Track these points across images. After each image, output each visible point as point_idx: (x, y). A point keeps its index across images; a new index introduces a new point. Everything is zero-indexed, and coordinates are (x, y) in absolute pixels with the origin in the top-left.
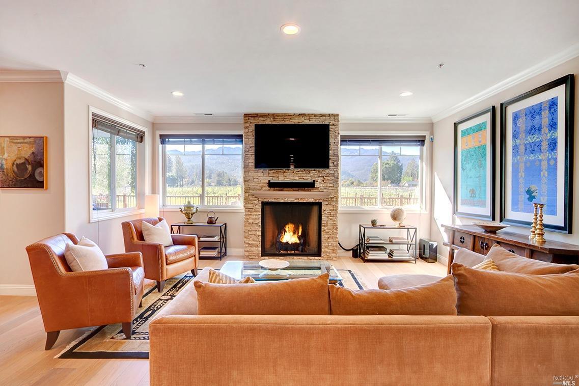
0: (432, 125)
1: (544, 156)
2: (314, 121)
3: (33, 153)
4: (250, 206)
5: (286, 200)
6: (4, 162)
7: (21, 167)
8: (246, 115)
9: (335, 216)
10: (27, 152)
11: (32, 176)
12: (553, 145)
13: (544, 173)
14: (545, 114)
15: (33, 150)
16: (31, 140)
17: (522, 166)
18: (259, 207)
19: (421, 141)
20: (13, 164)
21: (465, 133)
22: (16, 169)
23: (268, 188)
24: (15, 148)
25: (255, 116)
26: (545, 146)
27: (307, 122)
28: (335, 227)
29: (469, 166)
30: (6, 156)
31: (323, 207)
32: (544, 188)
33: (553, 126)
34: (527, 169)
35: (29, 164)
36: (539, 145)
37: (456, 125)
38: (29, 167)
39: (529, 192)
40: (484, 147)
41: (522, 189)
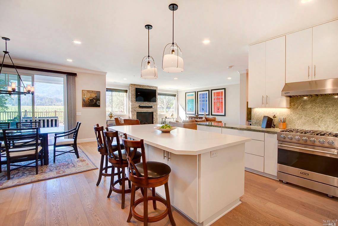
0: (178, 91)
1: (205, 103)
2: (151, 88)
3: (96, 96)
4: (133, 113)
5: (144, 111)
6: (85, 98)
7: (92, 100)
8: (131, 84)
9: (157, 116)
10: (94, 96)
11: (96, 103)
12: (206, 101)
13: (205, 106)
14: (205, 95)
15: (96, 95)
16: (96, 92)
17: (201, 104)
18: (136, 114)
19: (175, 96)
20: (88, 99)
21: (188, 95)
22: (89, 101)
23: (138, 108)
24: (89, 94)
25: (135, 85)
26: (205, 101)
27: (149, 88)
28: (157, 119)
29: (189, 103)
30: (85, 97)
31: (154, 113)
32: (205, 108)
33: (207, 98)
34: (202, 105)
35: (94, 99)
36: (204, 100)
37: (186, 93)
38: (95, 101)
39: (203, 109)
40: (193, 99)
41: (202, 108)
